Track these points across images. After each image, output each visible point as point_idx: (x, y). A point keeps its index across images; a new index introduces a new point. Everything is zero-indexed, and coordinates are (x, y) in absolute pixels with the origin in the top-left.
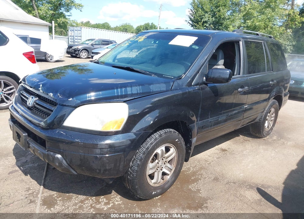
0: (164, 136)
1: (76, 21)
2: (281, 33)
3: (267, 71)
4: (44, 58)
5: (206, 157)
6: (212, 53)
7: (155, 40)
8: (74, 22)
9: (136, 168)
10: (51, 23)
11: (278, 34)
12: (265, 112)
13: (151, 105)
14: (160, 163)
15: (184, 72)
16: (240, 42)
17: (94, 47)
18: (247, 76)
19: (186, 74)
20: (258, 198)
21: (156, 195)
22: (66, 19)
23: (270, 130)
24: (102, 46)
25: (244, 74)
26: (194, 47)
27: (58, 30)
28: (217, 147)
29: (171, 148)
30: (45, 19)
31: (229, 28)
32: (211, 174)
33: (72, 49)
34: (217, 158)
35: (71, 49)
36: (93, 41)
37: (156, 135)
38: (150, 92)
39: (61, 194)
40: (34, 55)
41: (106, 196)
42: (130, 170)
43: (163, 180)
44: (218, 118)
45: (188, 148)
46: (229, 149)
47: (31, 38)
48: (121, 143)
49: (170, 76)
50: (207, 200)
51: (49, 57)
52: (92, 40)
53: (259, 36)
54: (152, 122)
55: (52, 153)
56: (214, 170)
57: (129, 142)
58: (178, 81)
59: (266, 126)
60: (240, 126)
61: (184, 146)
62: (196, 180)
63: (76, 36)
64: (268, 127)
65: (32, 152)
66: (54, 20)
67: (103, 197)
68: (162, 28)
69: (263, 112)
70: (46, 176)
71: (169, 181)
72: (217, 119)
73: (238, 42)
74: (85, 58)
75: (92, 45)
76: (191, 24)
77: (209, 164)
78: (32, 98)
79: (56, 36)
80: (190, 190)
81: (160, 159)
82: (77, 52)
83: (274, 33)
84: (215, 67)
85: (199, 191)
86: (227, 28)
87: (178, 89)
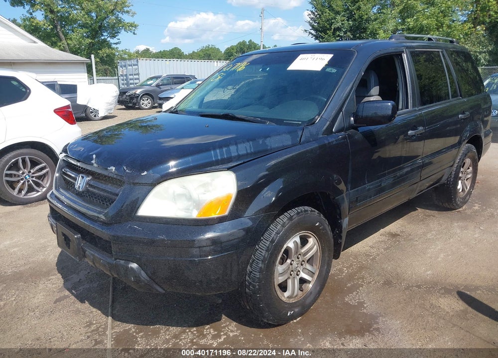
0: (296, 218)
1: (127, 51)
2: (466, 34)
3: (452, 98)
4: (84, 115)
5: (367, 248)
6: (360, 78)
7: (263, 66)
8: (125, 52)
9: (258, 275)
10: (90, 58)
11: (461, 36)
12: (456, 165)
13: (267, 173)
14: (295, 263)
15: (317, 113)
16: (403, 54)
17: (161, 88)
18: (420, 110)
19: (320, 116)
20: (462, 308)
21: (293, 317)
22: (113, 49)
23: (466, 195)
24: (173, 86)
25: (414, 106)
26: (328, 70)
27: (100, 68)
28: (382, 231)
29: (310, 237)
30: (79, 53)
31: (378, 34)
32: (378, 275)
33: (127, 96)
34: (385, 249)
35: (124, 97)
36: (159, 80)
37: (284, 218)
38: (267, 150)
39: (141, 327)
40: (71, 112)
41: (213, 324)
42: (247, 278)
43: (302, 291)
44: (380, 182)
45: (337, 237)
46: (402, 232)
47: (60, 85)
48: (230, 235)
49: (295, 121)
50: (377, 317)
51: (92, 112)
52: (157, 78)
53: (432, 42)
54: (274, 199)
55: (122, 262)
56: (383, 269)
57: (242, 233)
58: (310, 127)
59: (460, 189)
60: (416, 193)
61: (330, 233)
62: (355, 288)
63: (130, 75)
64: (463, 190)
65: (91, 263)
66: (92, 54)
67: (208, 326)
68: (267, 47)
69: (452, 166)
70: (113, 302)
71: (311, 293)
72: (380, 184)
73: (399, 55)
74: (149, 109)
75: (158, 86)
76: (314, 36)
77: (372, 260)
78: (83, 177)
79: (98, 78)
80: (347, 304)
81: (294, 257)
82: (135, 101)
83: (455, 35)
84: (366, 99)
85: (361, 304)
86: (374, 35)
87: (311, 141)
